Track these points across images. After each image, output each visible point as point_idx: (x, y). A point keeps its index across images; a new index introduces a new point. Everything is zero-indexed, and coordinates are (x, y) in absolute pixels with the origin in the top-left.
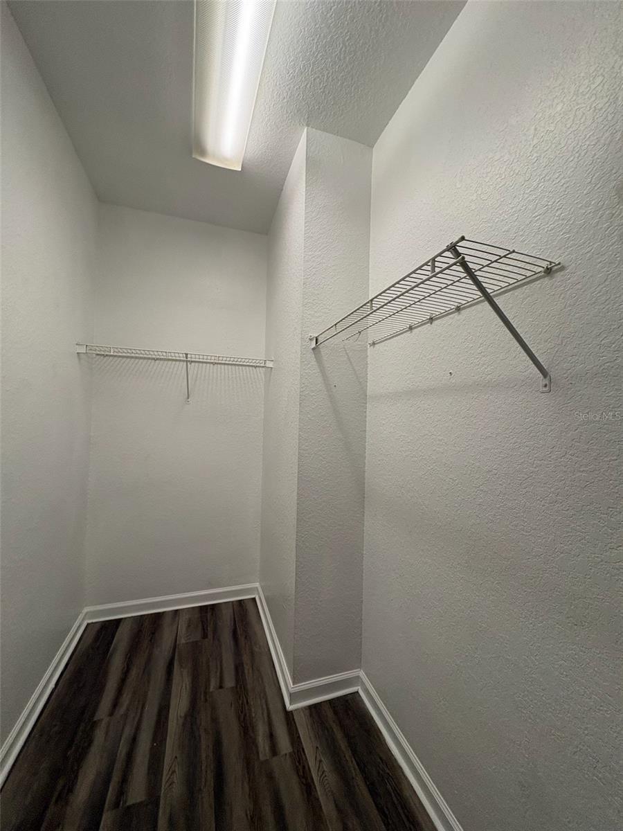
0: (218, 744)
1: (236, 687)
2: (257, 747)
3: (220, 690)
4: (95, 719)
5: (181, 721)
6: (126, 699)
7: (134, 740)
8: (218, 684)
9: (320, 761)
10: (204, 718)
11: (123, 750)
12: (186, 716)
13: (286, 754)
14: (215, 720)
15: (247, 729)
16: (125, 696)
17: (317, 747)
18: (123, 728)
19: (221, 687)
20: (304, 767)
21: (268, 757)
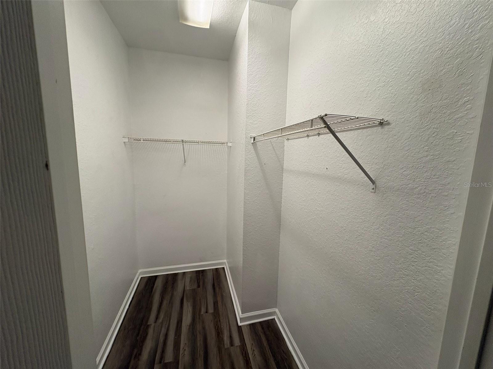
0: (205, 339)
1: (214, 312)
2: (223, 341)
3: (206, 314)
4: (149, 324)
5: (188, 327)
7: (166, 335)
8: (205, 311)
9: (254, 350)
10: (199, 327)
11: (161, 339)
13: (237, 346)
14: (204, 328)
15: (219, 333)
16: (161, 314)
17: (252, 344)
18: (161, 330)
19: (207, 312)
20: (246, 352)
21: (229, 347)
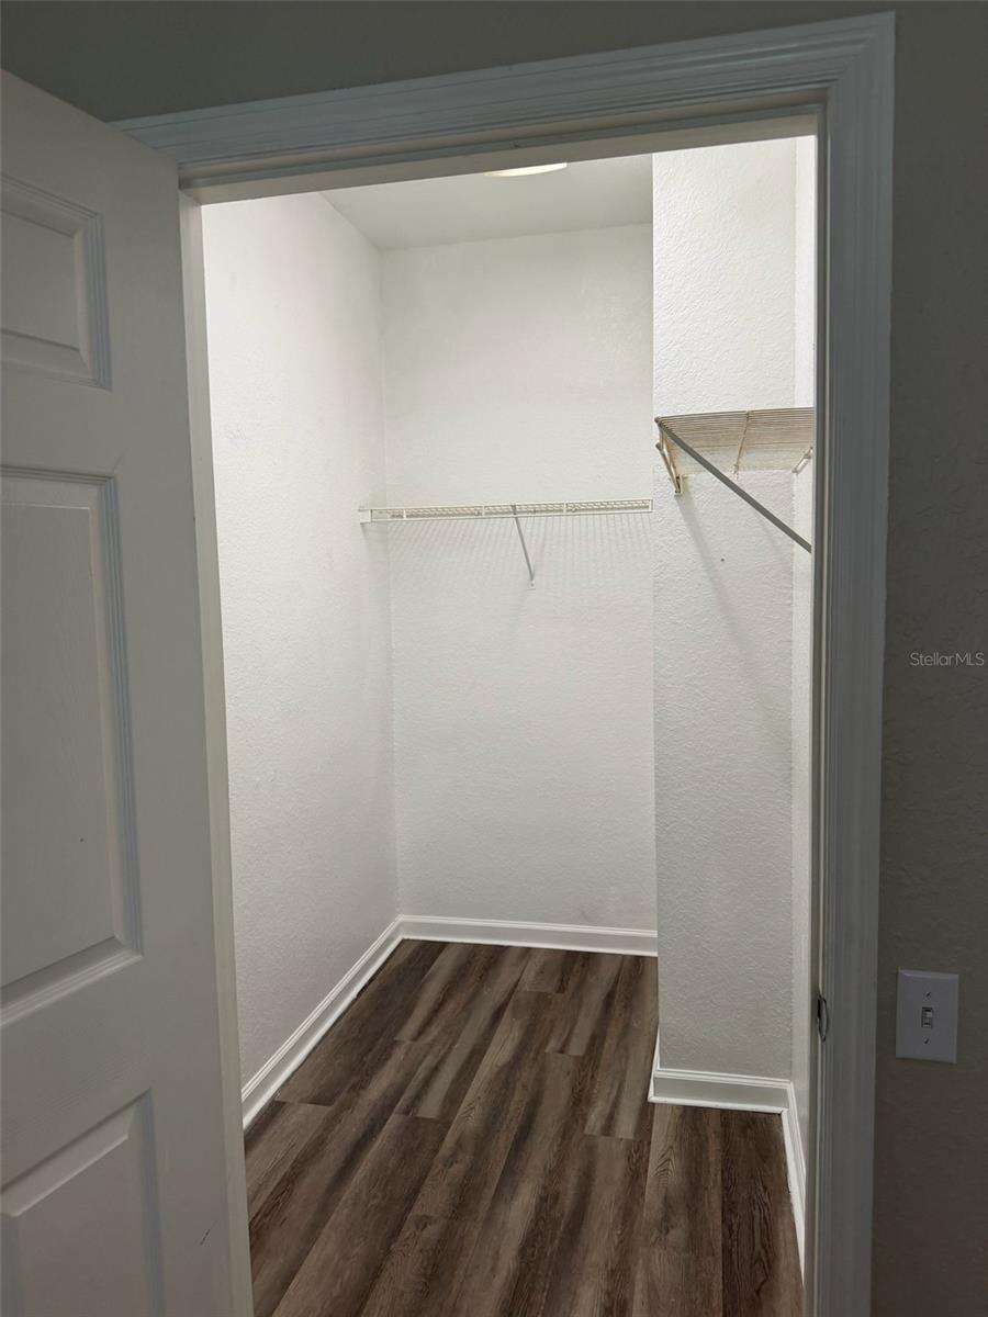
0: (534, 1105)
1: (583, 1058)
2: (585, 1120)
3: (560, 1055)
4: (396, 1039)
5: (495, 1070)
6: (434, 1031)
7: (435, 1070)
8: (559, 1046)
9: (669, 1160)
10: (526, 1075)
11: (421, 1073)
12: (503, 1067)
13: (621, 1139)
14: (540, 1082)
15: (580, 1101)
16: (433, 1027)
17: (671, 1147)
18: (425, 1056)
19: (562, 1052)
20: (641, 1157)
21: (595, 1133)
